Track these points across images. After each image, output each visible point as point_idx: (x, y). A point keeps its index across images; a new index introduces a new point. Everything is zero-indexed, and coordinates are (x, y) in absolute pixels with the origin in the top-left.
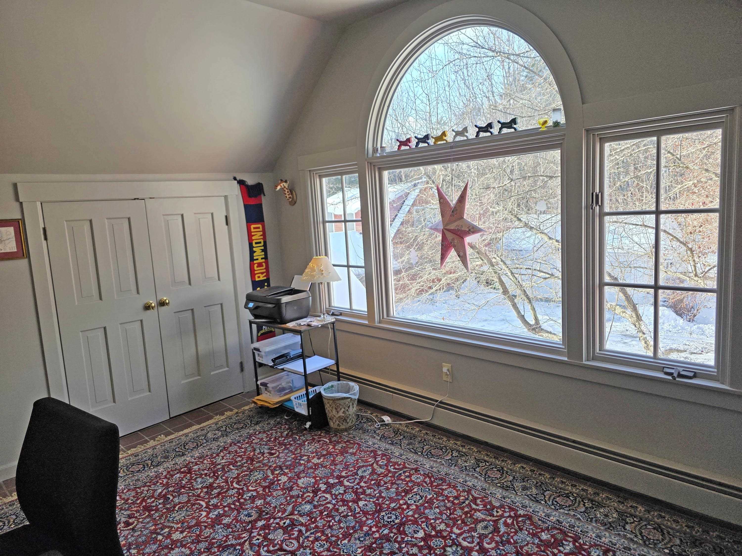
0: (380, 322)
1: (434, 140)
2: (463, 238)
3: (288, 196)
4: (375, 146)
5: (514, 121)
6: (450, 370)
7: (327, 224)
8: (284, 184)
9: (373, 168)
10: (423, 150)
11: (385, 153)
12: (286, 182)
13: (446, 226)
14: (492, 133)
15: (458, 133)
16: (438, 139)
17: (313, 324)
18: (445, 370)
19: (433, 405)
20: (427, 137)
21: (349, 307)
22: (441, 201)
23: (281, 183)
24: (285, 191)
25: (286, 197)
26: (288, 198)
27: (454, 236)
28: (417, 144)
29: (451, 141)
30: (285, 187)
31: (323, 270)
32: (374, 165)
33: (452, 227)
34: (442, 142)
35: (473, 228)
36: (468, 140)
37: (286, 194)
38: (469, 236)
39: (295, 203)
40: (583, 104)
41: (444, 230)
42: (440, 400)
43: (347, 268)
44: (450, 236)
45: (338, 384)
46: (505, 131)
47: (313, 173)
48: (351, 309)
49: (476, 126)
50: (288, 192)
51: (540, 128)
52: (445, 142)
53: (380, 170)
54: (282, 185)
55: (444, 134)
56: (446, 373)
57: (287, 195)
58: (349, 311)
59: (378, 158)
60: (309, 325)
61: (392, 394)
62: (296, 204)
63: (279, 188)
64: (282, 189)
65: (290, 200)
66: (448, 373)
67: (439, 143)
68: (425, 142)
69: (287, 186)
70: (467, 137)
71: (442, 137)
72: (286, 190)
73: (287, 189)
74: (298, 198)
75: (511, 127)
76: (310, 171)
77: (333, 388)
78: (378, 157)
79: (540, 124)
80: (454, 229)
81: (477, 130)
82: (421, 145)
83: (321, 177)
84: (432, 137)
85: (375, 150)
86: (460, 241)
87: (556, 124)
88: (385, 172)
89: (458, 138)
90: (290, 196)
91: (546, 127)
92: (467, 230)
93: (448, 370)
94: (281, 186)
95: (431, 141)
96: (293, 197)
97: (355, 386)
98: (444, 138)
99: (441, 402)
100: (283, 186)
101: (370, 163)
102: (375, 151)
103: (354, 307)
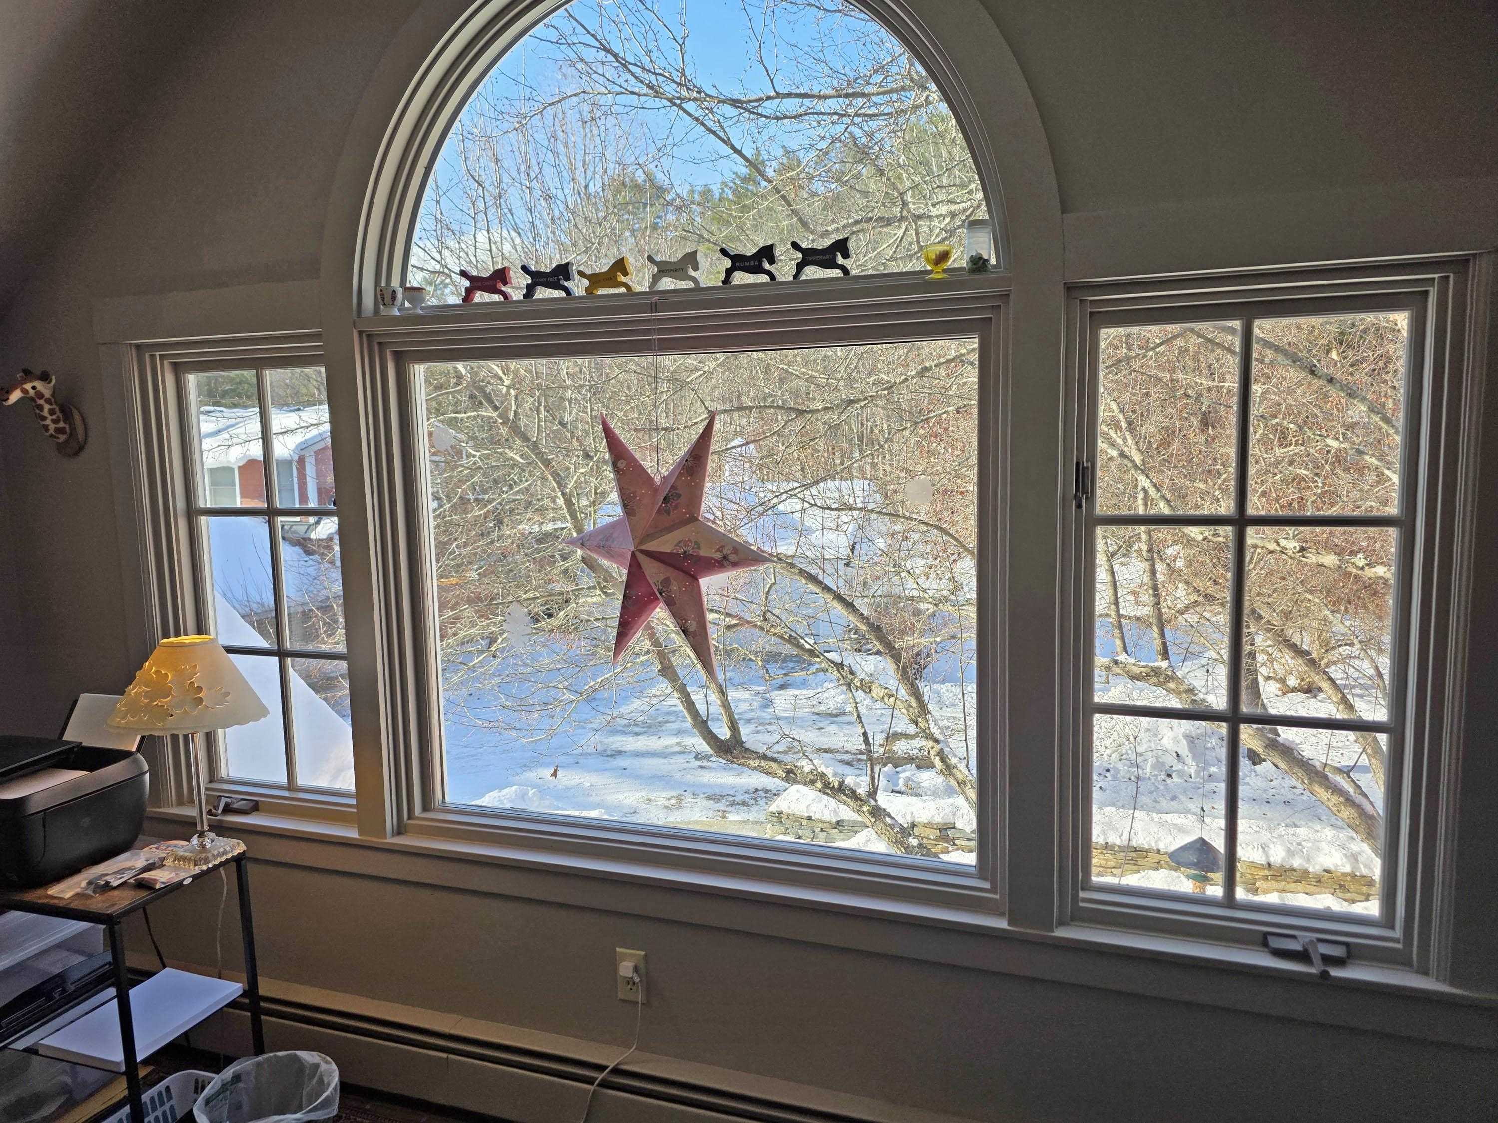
0: (400, 830)
1: (586, 282)
2: (695, 579)
3: (52, 427)
4: (383, 284)
5: (842, 246)
6: (643, 970)
7: (203, 519)
8: (39, 385)
9: (376, 348)
10: (550, 309)
11: (422, 309)
12: (45, 377)
13: (641, 542)
14: (773, 277)
15: (665, 269)
16: (596, 280)
17: (162, 877)
18: (626, 969)
19: (590, 1081)
20: (563, 271)
21: (283, 779)
22: (622, 464)
23: (25, 381)
24: (41, 408)
25: (46, 428)
26: (52, 431)
27: (670, 573)
28: (530, 290)
29: (644, 288)
30: (40, 395)
31: (200, 689)
32: (380, 344)
33: (665, 544)
34: (611, 291)
35: (735, 550)
36: (698, 289)
37: (45, 418)
38: (719, 573)
39: (81, 448)
40: (1064, 211)
41: (638, 554)
42: (612, 1066)
43: (276, 659)
44: (653, 572)
45: (259, 1064)
46: (812, 272)
47: (153, 357)
48: (291, 784)
49: (724, 252)
50: (52, 412)
51: (930, 272)
52: (623, 290)
53: (402, 360)
54: (28, 386)
55: (620, 266)
56: (631, 978)
57: (48, 422)
58: (286, 793)
59: (395, 321)
60: (142, 885)
61: (444, 1055)
62: (84, 455)
63: (16, 396)
64: (26, 400)
65: (63, 438)
66: (637, 979)
67: (602, 292)
68: (557, 286)
69: (47, 394)
70: (694, 280)
71: (615, 276)
72: (47, 407)
73: (48, 401)
74: (92, 434)
75: (831, 264)
76: (138, 347)
77: (241, 1085)
78: (396, 317)
79: (928, 260)
80: (670, 553)
81: (728, 263)
82: (543, 293)
83: (179, 370)
84: (581, 274)
85: (385, 297)
86: (686, 587)
87: (978, 264)
88: (416, 367)
89: (667, 283)
90: (62, 425)
91: (945, 271)
92: (718, 556)
93: (636, 969)
94: (25, 391)
95: (578, 286)
96: (73, 429)
97: (323, 1067)
98: (622, 279)
99: (616, 1071)
100: (32, 393)
101: (368, 336)
102: (388, 298)
103: (302, 780)
